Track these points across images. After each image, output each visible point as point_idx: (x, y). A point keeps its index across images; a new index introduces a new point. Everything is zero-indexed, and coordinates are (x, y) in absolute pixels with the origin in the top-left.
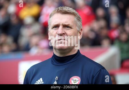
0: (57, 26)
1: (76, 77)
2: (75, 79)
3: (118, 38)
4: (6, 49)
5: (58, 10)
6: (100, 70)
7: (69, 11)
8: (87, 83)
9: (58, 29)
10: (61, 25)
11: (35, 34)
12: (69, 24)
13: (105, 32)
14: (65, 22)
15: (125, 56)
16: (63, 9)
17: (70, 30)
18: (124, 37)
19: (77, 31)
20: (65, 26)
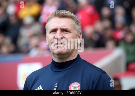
0: (55, 31)
1: (75, 83)
2: (74, 85)
3: (123, 39)
4: (5, 49)
5: (55, 14)
6: (101, 75)
7: (67, 15)
8: (87, 89)
9: (56, 33)
10: (59, 29)
11: (35, 35)
12: (67, 28)
13: (109, 33)
14: (63, 26)
15: (131, 58)
16: (61, 12)
17: (68, 34)
18: (129, 38)
19: (76, 35)
20: (63, 30)
